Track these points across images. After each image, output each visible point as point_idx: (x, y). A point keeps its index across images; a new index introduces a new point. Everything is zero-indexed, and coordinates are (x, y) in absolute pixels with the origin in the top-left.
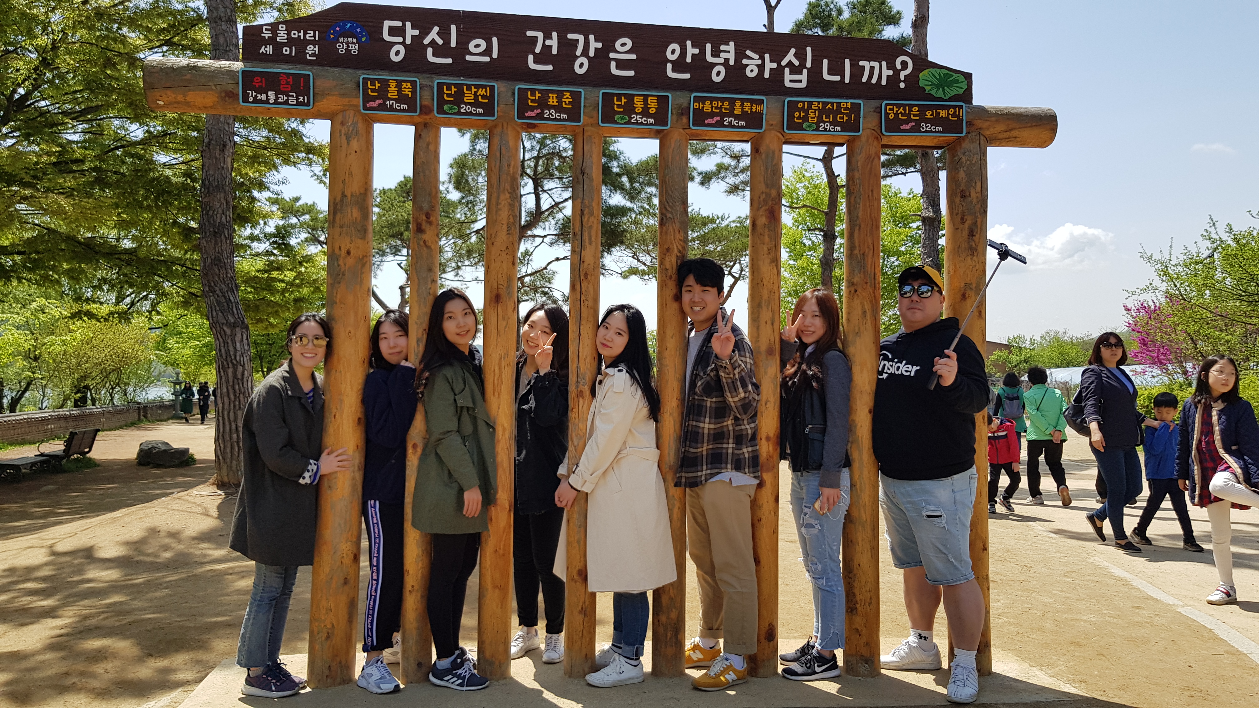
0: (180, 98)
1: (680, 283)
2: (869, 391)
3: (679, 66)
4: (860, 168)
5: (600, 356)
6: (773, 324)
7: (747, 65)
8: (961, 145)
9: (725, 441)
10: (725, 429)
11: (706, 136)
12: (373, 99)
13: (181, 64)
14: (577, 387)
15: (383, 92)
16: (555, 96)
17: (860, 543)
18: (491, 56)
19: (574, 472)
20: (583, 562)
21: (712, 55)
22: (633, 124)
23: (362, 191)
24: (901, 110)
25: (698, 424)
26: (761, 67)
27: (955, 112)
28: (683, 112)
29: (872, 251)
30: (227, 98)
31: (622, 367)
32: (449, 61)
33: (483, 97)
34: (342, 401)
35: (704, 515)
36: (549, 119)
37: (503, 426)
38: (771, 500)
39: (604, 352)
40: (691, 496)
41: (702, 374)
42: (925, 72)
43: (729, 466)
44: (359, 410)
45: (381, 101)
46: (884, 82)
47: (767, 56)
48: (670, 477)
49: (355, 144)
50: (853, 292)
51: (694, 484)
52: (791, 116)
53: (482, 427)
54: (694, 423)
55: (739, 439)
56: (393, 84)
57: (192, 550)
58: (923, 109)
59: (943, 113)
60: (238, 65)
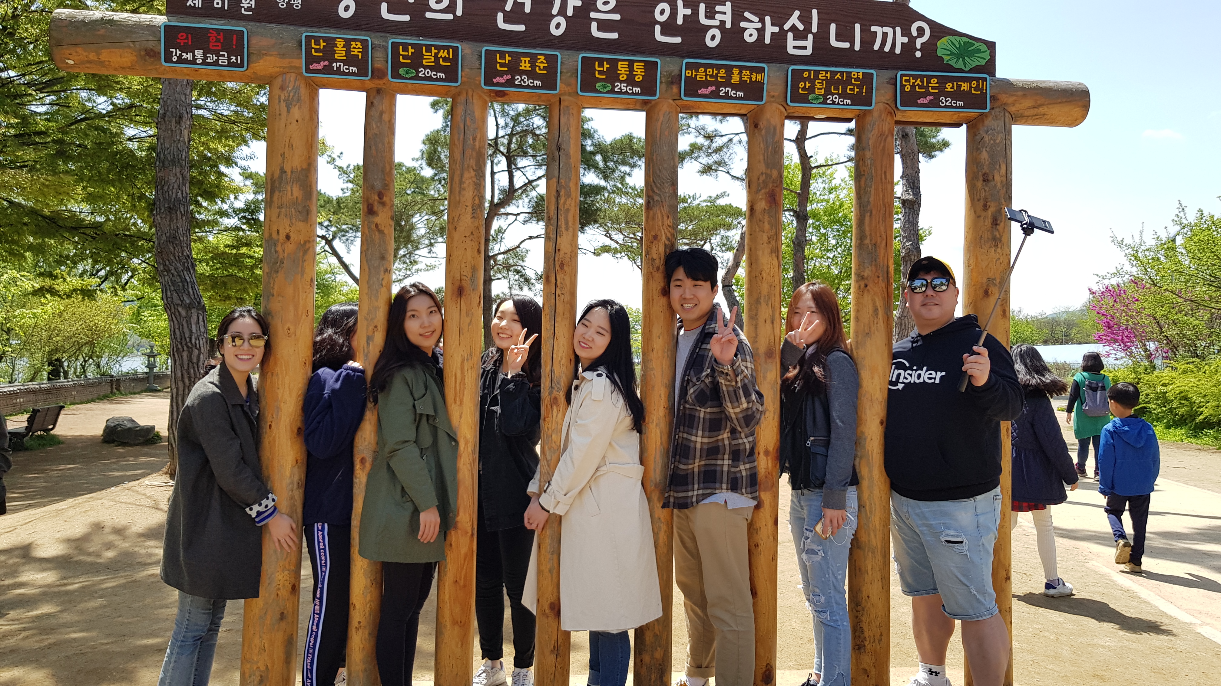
0: (92, 56)
1: (668, 276)
2: (880, 399)
3: (669, 28)
4: (871, 147)
5: (577, 359)
6: (773, 323)
7: (747, 29)
8: (983, 122)
9: (720, 456)
10: (720, 444)
11: (699, 108)
12: (318, 60)
13: (94, 18)
14: (550, 393)
15: (329, 52)
16: (527, 59)
17: (870, 573)
18: (454, 13)
19: (545, 491)
20: (555, 594)
21: (706, 17)
22: (617, 93)
23: (305, 166)
24: (918, 81)
25: (689, 437)
26: (761, 31)
27: (978, 85)
28: (674, 80)
29: (884, 242)
30: (147, 57)
31: (602, 370)
32: (407, 18)
33: (445, 59)
34: (279, 409)
35: (694, 539)
36: (520, 86)
37: (465, 437)
38: (770, 523)
39: (580, 353)
40: (678, 517)
41: (694, 380)
42: (944, 40)
43: (724, 486)
44: (300, 418)
45: (326, 63)
46: (898, 51)
47: (768, 19)
48: (655, 496)
49: (296, 112)
50: (862, 286)
51: (684, 505)
52: (795, 87)
53: (443, 439)
54: (685, 435)
55: (736, 455)
56: (340, 44)
57: (136, 549)
58: (942, 81)
59: (965, 86)
60: (161, 20)
